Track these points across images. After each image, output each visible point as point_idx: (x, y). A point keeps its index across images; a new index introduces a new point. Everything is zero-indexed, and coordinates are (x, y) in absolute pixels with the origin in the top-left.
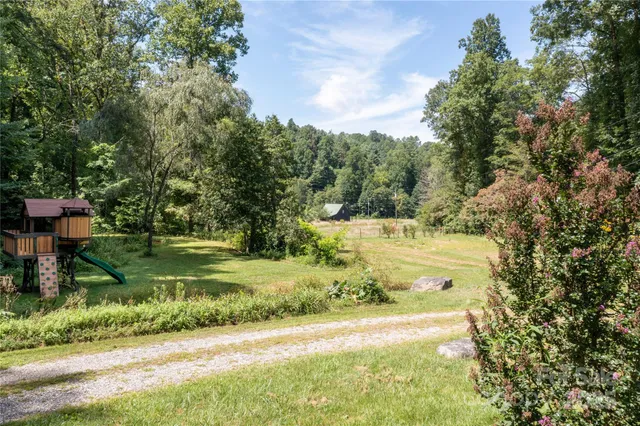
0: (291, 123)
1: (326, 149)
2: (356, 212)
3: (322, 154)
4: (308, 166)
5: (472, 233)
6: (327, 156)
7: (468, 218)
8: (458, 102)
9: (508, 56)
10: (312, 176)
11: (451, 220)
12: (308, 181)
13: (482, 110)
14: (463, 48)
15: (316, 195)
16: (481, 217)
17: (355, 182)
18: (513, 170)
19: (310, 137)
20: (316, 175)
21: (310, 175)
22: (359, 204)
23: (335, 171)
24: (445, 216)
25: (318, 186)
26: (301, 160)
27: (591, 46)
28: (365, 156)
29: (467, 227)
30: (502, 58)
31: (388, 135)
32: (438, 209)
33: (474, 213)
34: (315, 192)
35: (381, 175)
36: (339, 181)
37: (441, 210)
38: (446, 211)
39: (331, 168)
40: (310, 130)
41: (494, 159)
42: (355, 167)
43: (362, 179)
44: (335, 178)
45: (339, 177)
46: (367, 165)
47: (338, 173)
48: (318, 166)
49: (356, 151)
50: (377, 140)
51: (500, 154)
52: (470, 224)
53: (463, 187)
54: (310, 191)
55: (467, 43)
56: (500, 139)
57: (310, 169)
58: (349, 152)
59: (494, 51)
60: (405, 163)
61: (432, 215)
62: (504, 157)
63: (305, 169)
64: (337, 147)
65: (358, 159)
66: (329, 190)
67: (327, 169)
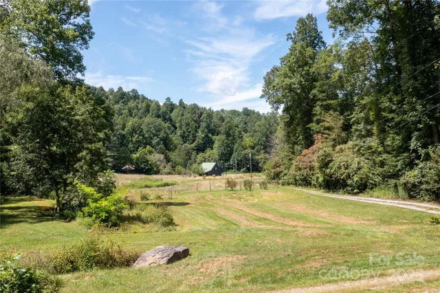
0: (181, 102)
1: (207, 122)
2: (229, 168)
3: (203, 125)
4: (193, 134)
5: (300, 185)
6: (208, 127)
7: (296, 173)
8: (284, 81)
9: (325, 46)
10: (196, 142)
11: (286, 174)
12: (193, 145)
13: (303, 87)
14: (290, 41)
15: (198, 156)
16: (305, 172)
17: (228, 146)
18: (327, 134)
19: (195, 113)
20: (199, 140)
21: (194, 141)
22: (231, 162)
23: (214, 137)
24: (282, 172)
25: (201, 149)
26: (187, 130)
27: (377, 32)
28: (237, 126)
29: (296, 180)
30: (320, 48)
31: (256, 111)
32: (277, 165)
33: (300, 169)
34: (197, 154)
35: (248, 140)
36: (216, 145)
37: (278, 167)
38: (282, 168)
39: (210, 135)
40: (195, 107)
41: (313, 126)
42: (228, 135)
43: (234, 143)
44: (213, 143)
45: (216, 142)
46: (237, 133)
47: (215, 139)
48: (200, 134)
49: (228, 122)
50: (248, 115)
51: (318, 122)
52: (297, 178)
53: (293, 148)
54: (194, 153)
55: (293, 36)
56: (317, 109)
57: (195, 137)
58: (224, 124)
59: (314, 43)
60: (265, 131)
61: (273, 171)
62: (321, 124)
63: (191, 136)
64: (215, 120)
65: (230, 128)
66: (208, 152)
67: (207, 136)
